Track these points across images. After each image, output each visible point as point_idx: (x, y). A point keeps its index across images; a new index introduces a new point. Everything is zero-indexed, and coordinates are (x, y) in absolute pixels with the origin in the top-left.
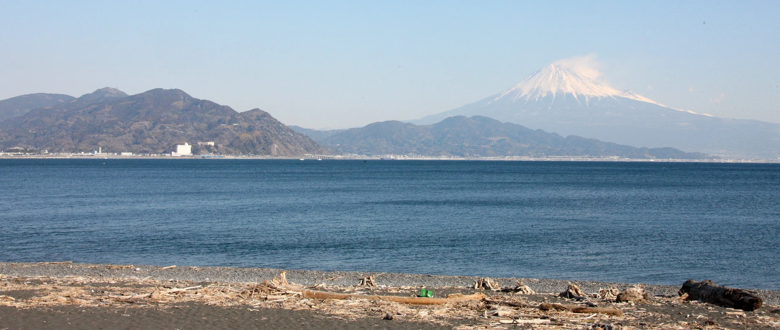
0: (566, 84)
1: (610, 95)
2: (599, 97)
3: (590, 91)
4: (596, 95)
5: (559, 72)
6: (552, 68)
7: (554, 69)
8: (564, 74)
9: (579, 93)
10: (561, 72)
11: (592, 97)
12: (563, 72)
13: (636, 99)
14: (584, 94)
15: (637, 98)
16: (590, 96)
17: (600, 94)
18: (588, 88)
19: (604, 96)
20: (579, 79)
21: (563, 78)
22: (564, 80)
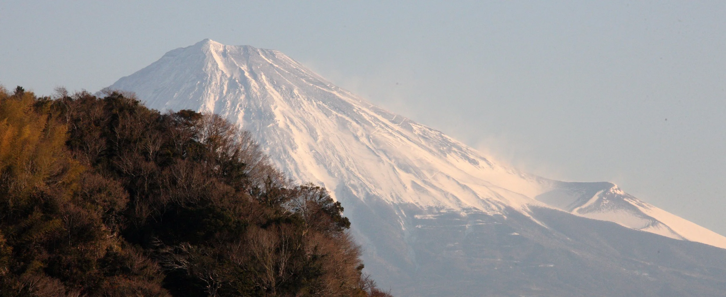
0: (294, 147)
1: (516, 205)
2: (463, 214)
3: (414, 185)
4: (450, 205)
5: (253, 83)
6: (215, 64)
7: (221, 65)
8: (276, 95)
9: (362, 196)
10: (262, 86)
11: (430, 216)
12: (269, 86)
13: (652, 230)
14: (388, 198)
15: (655, 222)
16: (420, 211)
17: (468, 201)
18: (406, 168)
19: (490, 213)
20: (354, 123)
21: (272, 117)
22: (281, 124)
